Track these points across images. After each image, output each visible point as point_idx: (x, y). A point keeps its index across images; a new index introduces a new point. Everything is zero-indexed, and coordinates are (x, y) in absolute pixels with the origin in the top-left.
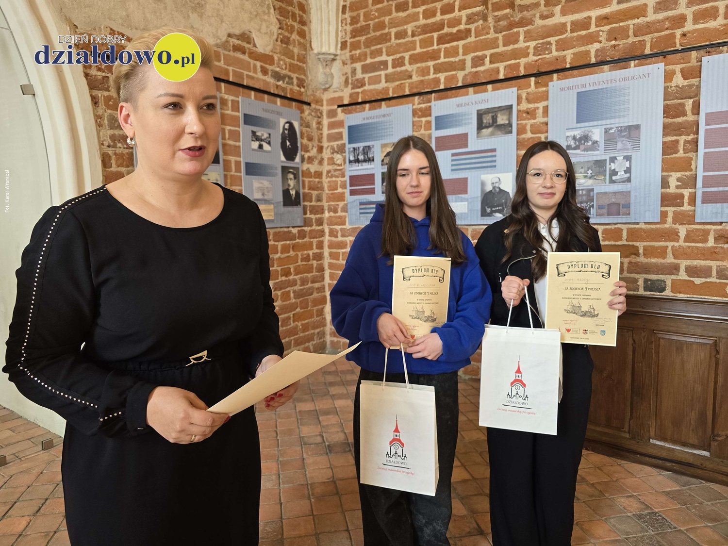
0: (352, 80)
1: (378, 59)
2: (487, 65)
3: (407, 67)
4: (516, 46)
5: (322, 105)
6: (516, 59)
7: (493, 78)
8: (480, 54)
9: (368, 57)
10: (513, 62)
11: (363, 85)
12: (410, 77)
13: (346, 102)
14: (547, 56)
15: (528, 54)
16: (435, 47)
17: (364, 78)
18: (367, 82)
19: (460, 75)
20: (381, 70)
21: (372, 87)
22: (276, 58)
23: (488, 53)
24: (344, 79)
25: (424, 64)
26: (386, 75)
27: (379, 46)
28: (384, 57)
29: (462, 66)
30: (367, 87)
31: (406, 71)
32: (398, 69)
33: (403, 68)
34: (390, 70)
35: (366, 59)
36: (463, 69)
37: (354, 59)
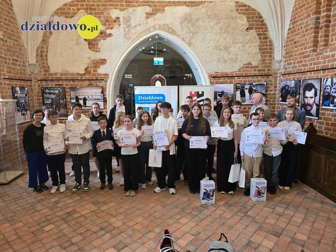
0: (285, 67)
1: (290, 62)
2: (313, 66)
3: (296, 65)
4: (319, 61)
5: (277, 74)
7: (314, 70)
8: (311, 62)
10: (318, 65)
11: (287, 69)
12: (296, 68)
13: (283, 74)
14: (325, 64)
15: (321, 63)
16: (302, 59)
17: (287, 67)
19: (307, 68)
20: (291, 65)
21: (288, 70)
22: (259, 66)
23: (313, 62)
24: (283, 67)
25: (300, 64)
26: (292, 67)
27: (291, 58)
28: (291, 61)
31: (296, 66)
33: (295, 65)
34: (293, 65)
35: (288, 62)
36: (308, 66)
37: (286, 61)
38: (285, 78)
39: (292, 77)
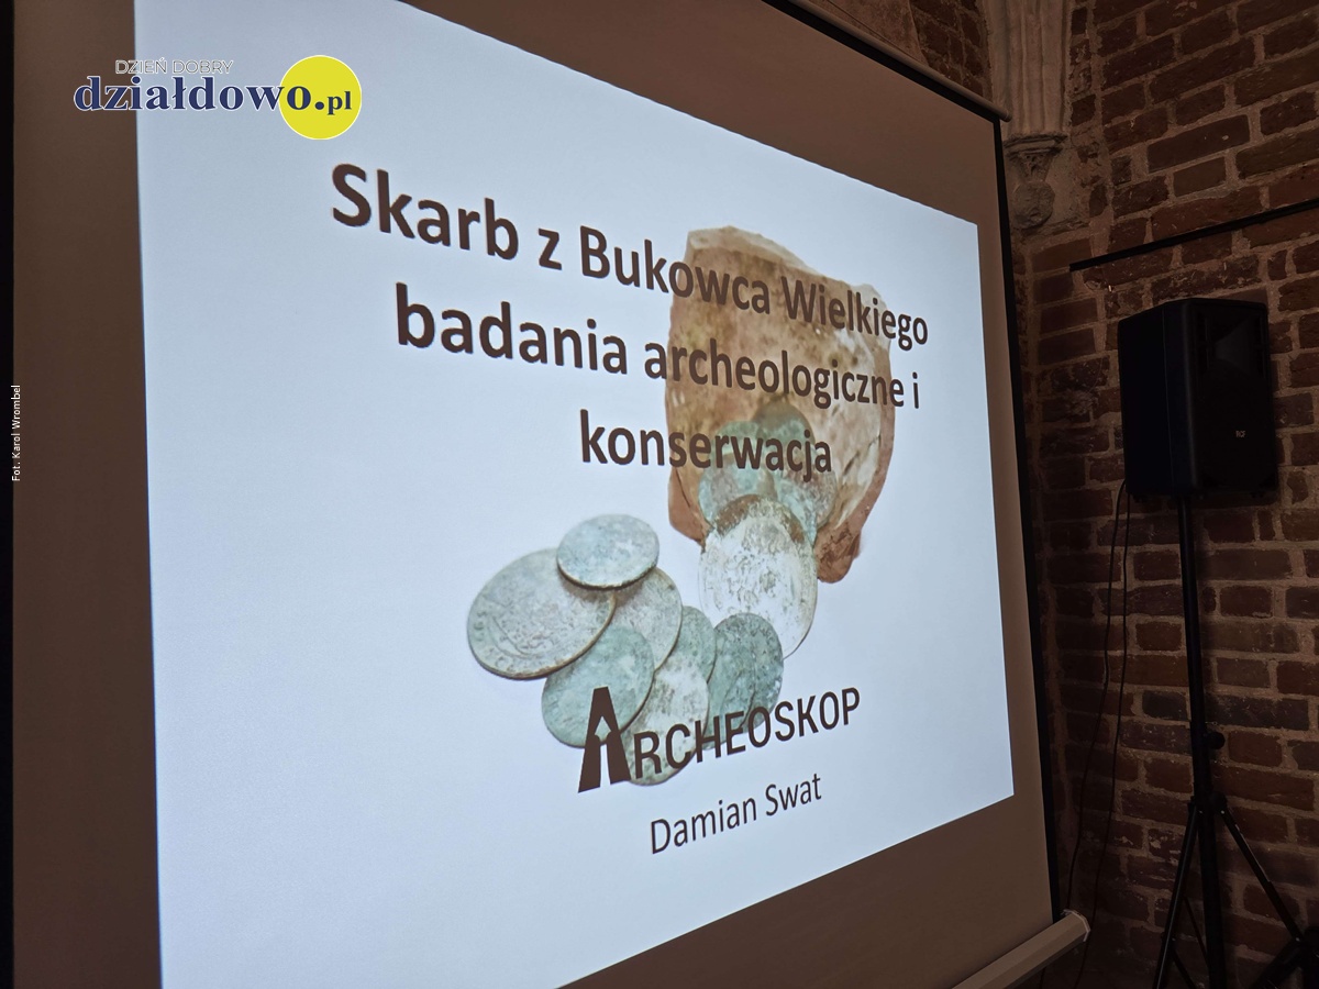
0: (1117, 193)
1: (1207, 120)
5: (1022, 271)
9: (1172, 120)
11: (1159, 197)
17: (1162, 179)
18: (1170, 189)
20: (1224, 146)
21: (1191, 197)
24: (1087, 193)
26: (1243, 157)
27: (1207, 87)
28: (1231, 110)
30: (1172, 201)
32: (1290, 131)
34: (1255, 140)
35: (1163, 130)
37: (1116, 139)
38: (1147, 283)
39: (1267, 253)
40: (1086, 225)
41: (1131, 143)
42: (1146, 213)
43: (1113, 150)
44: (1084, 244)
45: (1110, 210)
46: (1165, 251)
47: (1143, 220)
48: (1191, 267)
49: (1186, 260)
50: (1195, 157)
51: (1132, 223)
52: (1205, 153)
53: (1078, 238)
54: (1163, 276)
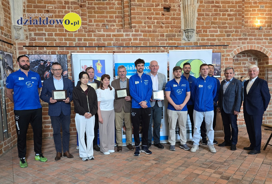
0: (30, 38)
1: (41, 32)
2: (83, 41)
3: (54, 37)
4: (91, 37)
5: (16, 45)
6: (92, 41)
7: (85, 46)
8: (80, 38)
9: (37, 30)
10: (91, 42)
11: (35, 40)
12: (56, 40)
13: (27, 45)
14: (100, 42)
15: (95, 40)
16: (65, 32)
17: (35, 38)
18: (37, 39)
19: (74, 43)
20: (43, 36)
21: (39, 41)
22: (4, 28)
23: (83, 38)
24: (25, 36)
25: (61, 37)
26: (45, 38)
27: (42, 28)
28: (44, 32)
29: (74, 40)
30: (37, 41)
32: (50, 37)
33: (52, 37)
34: (47, 37)
38: (34, 51)
39: (48, 51)
40: (25, 41)
41: (32, 31)
42: (34, 42)
43: (29, 31)
44: (25, 43)
45: (29, 39)
46: (36, 47)
47: (33, 42)
48: (39, 50)
49: (39, 49)
50: (40, 36)
51: (32, 42)
52: (41, 36)
53: (24, 42)
54: (36, 51)
